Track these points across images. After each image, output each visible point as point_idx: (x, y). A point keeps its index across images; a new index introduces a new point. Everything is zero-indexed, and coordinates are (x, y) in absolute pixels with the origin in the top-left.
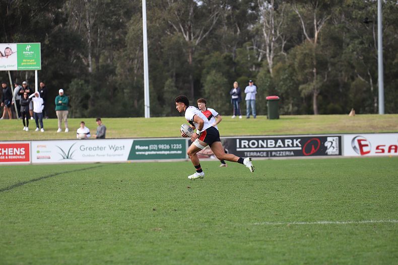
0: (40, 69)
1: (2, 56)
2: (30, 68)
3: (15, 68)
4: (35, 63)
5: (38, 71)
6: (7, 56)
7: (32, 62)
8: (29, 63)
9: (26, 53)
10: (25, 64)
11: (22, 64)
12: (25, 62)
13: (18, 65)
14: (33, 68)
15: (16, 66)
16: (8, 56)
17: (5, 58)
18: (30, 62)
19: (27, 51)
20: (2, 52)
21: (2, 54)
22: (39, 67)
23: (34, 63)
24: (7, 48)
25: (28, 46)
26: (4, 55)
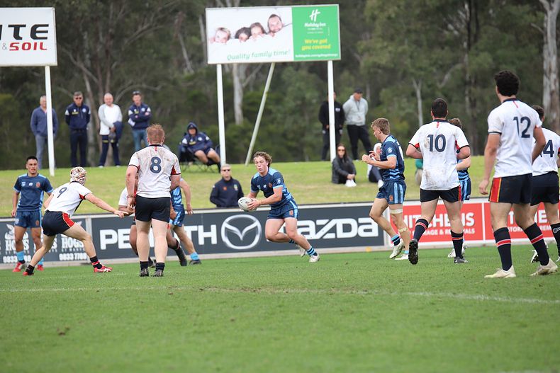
0: (339, 58)
1: (264, 32)
2: (319, 56)
3: (289, 58)
4: (329, 46)
5: (334, 62)
6: (272, 32)
7: (325, 44)
8: (317, 47)
9: (311, 25)
10: (309, 48)
11: (303, 49)
12: (308, 45)
13: (297, 50)
14: (326, 55)
15: (292, 53)
16: (274, 32)
17: (268, 37)
18: (318, 44)
19: (313, 22)
20: (262, 24)
21: (262, 28)
22: (336, 55)
23: (326, 47)
24: (273, 16)
25: (315, 11)
26: (267, 31)
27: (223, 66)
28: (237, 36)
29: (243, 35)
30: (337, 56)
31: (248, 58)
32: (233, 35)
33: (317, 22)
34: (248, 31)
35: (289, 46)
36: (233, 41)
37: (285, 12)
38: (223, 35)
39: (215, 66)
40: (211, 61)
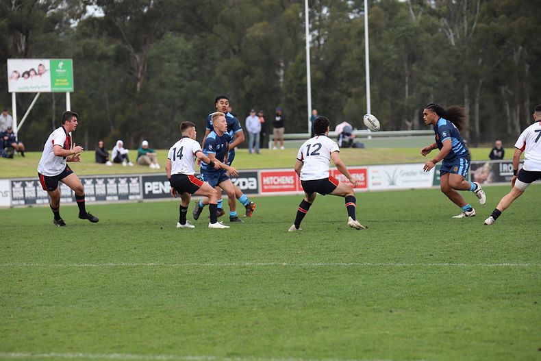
0: (73, 91)
3: (48, 90)
4: (68, 84)
5: (71, 93)
6: (40, 74)
7: (66, 82)
9: (59, 71)
11: (56, 85)
12: (58, 82)
13: (52, 86)
14: (65, 89)
15: (50, 87)
17: (38, 77)
18: (63, 82)
20: (35, 70)
21: (35, 72)
23: (66, 84)
24: (40, 65)
25: (61, 63)
26: (38, 73)
27: (16, 93)
28: (23, 76)
29: (26, 76)
30: (72, 89)
31: (28, 89)
32: (21, 75)
33: (62, 69)
34: (28, 73)
35: (49, 83)
36: (21, 79)
37: (47, 63)
38: (16, 75)
39: (11, 94)
40: (10, 91)
